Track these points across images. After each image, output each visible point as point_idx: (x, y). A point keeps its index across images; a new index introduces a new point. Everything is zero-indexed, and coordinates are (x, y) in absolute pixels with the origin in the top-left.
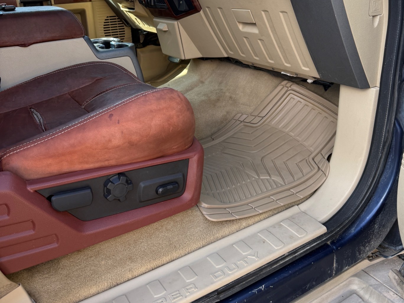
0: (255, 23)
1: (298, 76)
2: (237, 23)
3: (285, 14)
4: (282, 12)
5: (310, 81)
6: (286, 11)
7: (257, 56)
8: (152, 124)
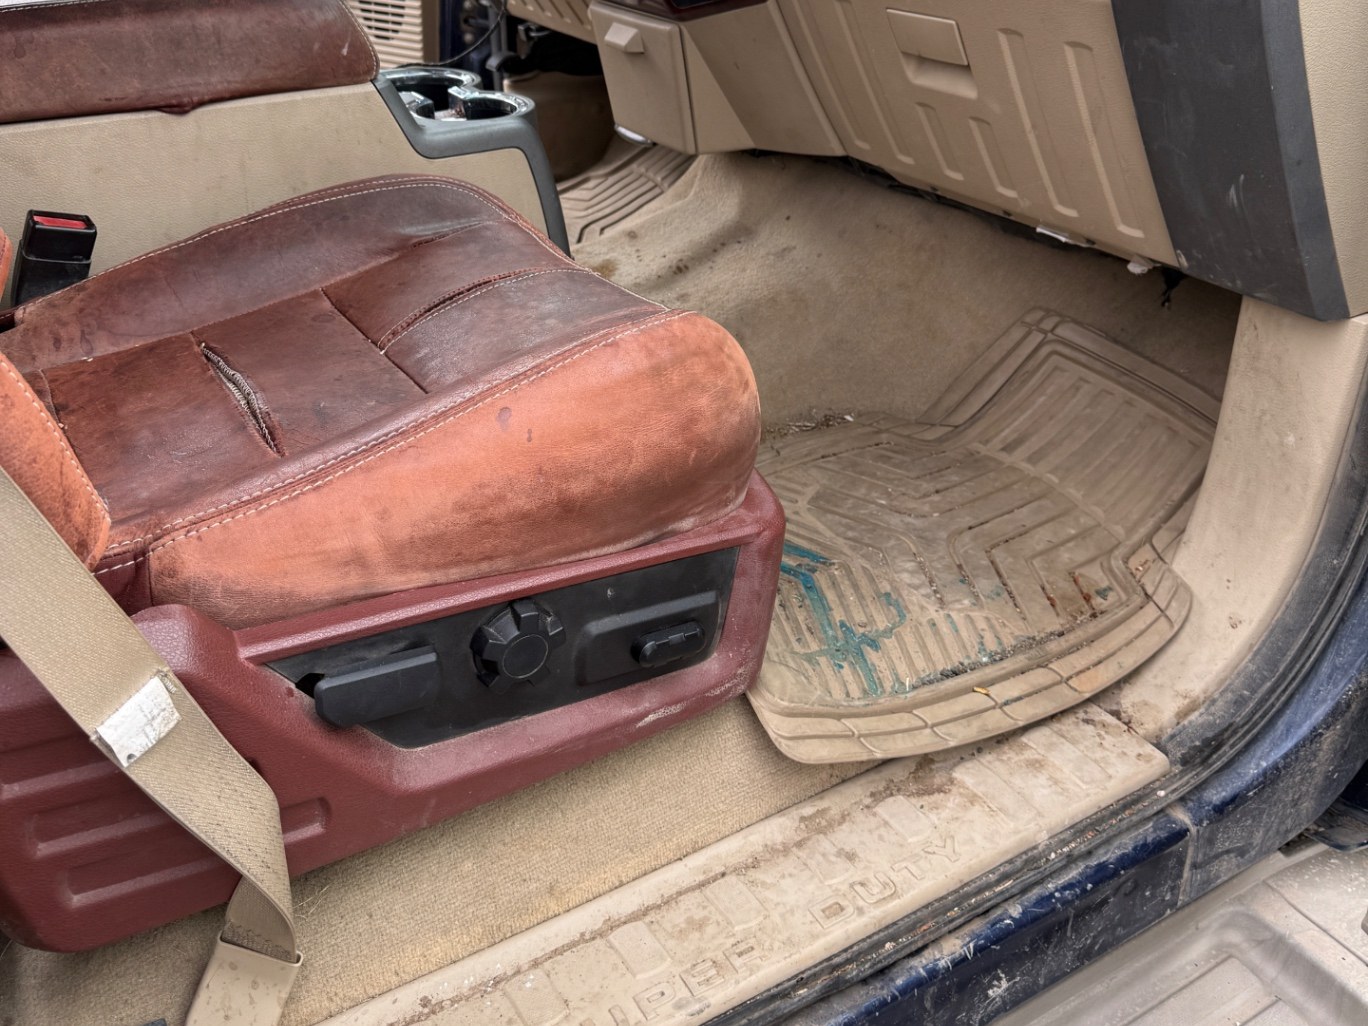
0: (966, 63)
1: (1096, 246)
2: (901, 55)
3: (1085, 52)
4: (1074, 45)
5: (1135, 268)
6: (1090, 45)
7: (957, 169)
8: (635, 442)
